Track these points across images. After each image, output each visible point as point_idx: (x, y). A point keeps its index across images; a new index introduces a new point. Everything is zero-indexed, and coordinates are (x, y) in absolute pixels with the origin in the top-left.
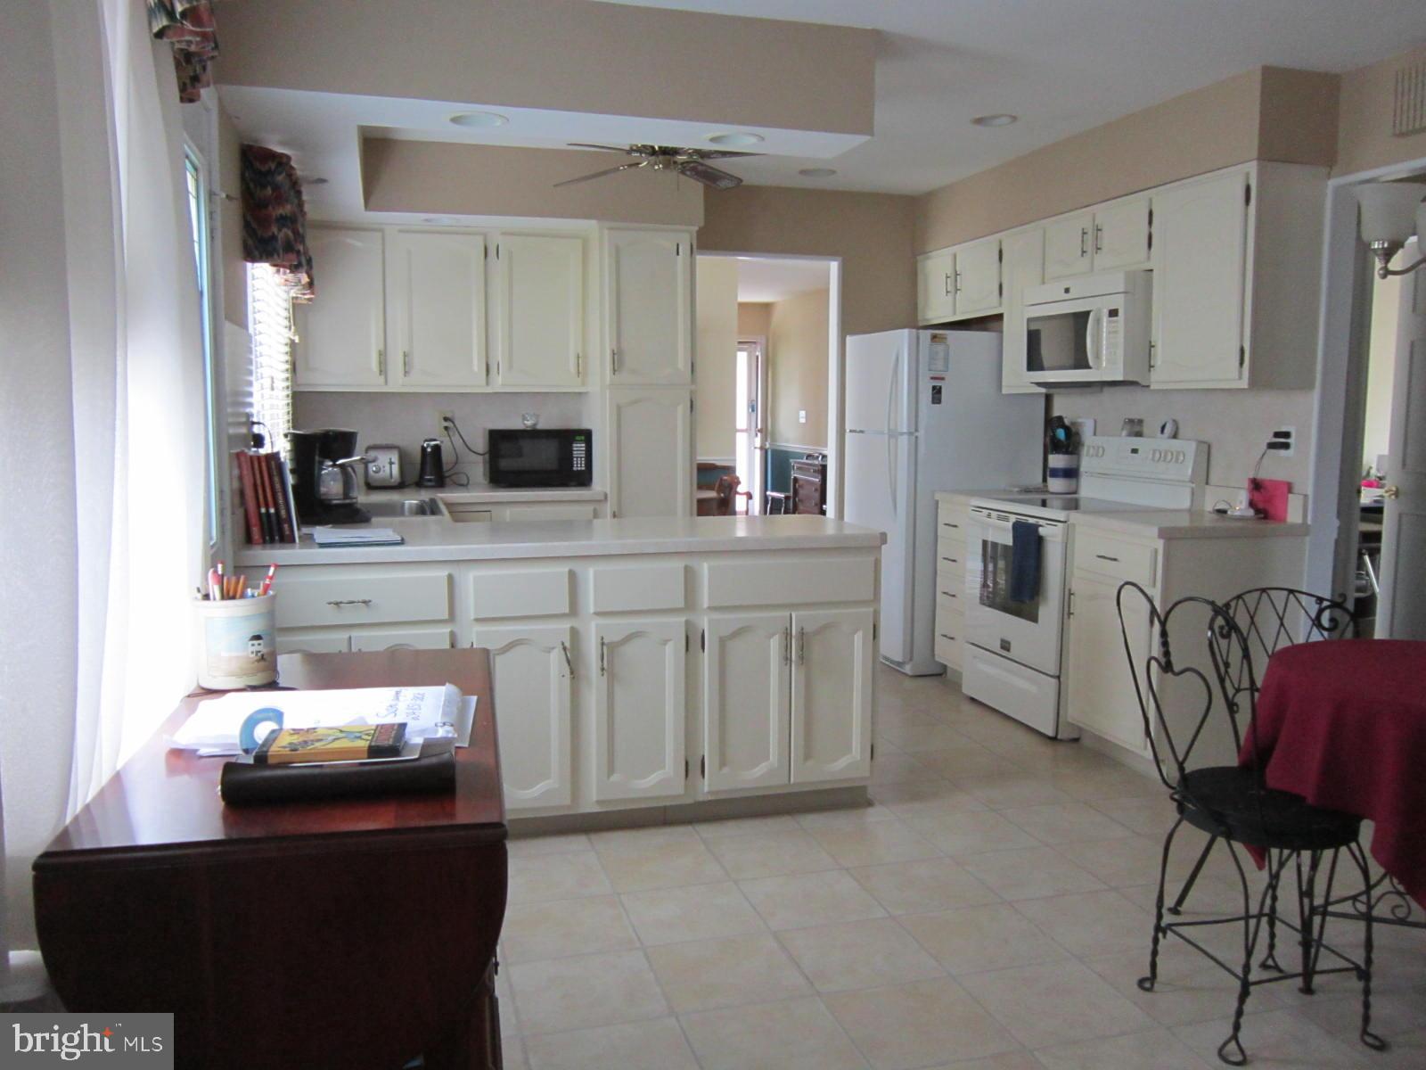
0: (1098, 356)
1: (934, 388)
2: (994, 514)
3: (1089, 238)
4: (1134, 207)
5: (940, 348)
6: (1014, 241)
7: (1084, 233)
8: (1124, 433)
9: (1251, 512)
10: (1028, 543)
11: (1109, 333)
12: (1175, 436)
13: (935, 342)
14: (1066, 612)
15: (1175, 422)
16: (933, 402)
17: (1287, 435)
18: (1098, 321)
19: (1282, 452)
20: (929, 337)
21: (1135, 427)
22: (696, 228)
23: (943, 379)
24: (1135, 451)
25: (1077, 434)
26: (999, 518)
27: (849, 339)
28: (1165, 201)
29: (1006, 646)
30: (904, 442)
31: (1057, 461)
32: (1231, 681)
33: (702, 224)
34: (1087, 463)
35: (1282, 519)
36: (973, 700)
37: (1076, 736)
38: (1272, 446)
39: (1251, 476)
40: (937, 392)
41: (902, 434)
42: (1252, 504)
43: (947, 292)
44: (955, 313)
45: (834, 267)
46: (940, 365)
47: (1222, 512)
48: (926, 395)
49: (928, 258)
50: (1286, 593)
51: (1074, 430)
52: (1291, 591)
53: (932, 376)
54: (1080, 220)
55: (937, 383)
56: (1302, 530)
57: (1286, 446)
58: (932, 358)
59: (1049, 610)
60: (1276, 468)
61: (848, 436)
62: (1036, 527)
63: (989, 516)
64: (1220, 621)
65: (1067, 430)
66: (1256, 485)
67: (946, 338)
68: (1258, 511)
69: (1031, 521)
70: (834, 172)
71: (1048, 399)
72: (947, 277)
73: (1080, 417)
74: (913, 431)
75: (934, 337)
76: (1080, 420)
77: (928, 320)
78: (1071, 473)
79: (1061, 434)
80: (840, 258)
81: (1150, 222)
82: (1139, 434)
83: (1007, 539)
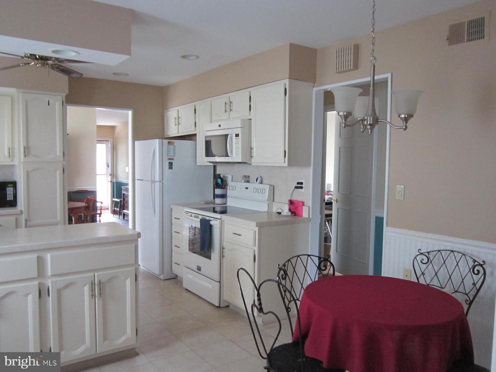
0: (232, 152)
1: (169, 163)
2: (193, 215)
3: (228, 106)
4: (244, 94)
5: (171, 147)
6: (201, 106)
7: (226, 104)
8: (243, 181)
9: (290, 213)
10: (206, 226)
11: (236, 143)
12: (261, 183)
13: (170, 144)
14: (222, 256)
15: (261, 177)
16: (169, 169)
17: (302, 183)
18: (231, 138)
19: (300, 190)
20: (167, 143)
21: (247, 179)
22: (65, 94)
23: (173, 159)
24: (247, 188)
25: (226, 181)
26: (195, 217)
27: (136, 142)
28: (255, 92)
29: (199, 269)
30: (157, 185)
31: (218, 191)
32: (287, 298)
33: (67, 92)
34: (229, 193)
35: (302, 216)
36: (187, 290)
37: (228, 305)
38: (296, 188)
39: (289, 199)
40: (171, 165)
41: (157, 182)
42: (290, 210)
43: (175, 124)
44: (178, 133)
45: (130, 113)
46: (172, 153)
47: (280, 213)
48: (166, 166)
49: (168, 111)
50: (307, 256)
51: (224, 179)
52: (309, 256)
53: (169, 158)
54: (224, 98)
55: (171, 161)
56: (308, 220)
57: (302, 188)
58: (168, 151)
59: (215, 254)
60: (298, 196)
61: (136, 181)
62: (209, 221)
63: (191, 216)
64: (282, 272)
65: (222, 179)
66: (291, 202)
67: (174, 143)
68: (292, 213)
69: (208, 218)
70: (128, 75)
71: (215, 167)
72: (175, 119)
73: (227, 174)
74: (162, 181)
75: (169, 143)
76: (227, 176)
77: (169, 135)
78: (224, 196)
79: (219, 181)
80: (133, 110)
81: (250, 101)
82: (248, 182)
83: (198, 226)
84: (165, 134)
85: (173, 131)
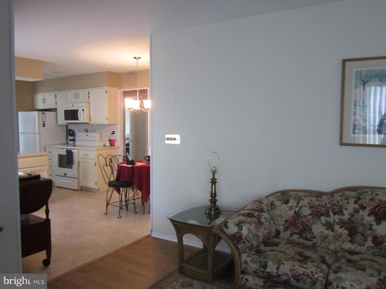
0: (80, 118)
2: (61, 149)
3: (77, 96)
4: (86, 91)
5: (44, 115)
6: (59, 94)
7: (75, 94)
8: (84, 132)
9: (110, 145)
10: (70, 153)
11: (82, 114)
12: (95, 132)
14: (79, 166)
15: (94, 130)
16: (43, 127)
17: (114, 132)
18: (80, 112)
19: (114, 135)
20: (41, 113)
21: (86, 131)
24: (87, 135)
25: (74, 132)
26: (62, 149)
28: (92, 91)
29: (65, 174)
30: (37, 135)
31: (70, 138)
34: (77, 138)
35: (114, 146)
36: (58, 187)
37: (81, 189)
38: (112, 134)
39: (109, 139)
40: (44, 125)
41: (37, 133)
42: (110, 144)
43: (42, 103)
44: (45, 107)
46: (44, 119)
47: (105, 145)
48: (42, 125)
49: (37, 95)
50: (119, 156)
51: (73, 131)
52: (120, 155)
53: (43, 121)
54: (75, 92)
55: (44, 123)
56: (118, 148)
57: (114, 134)
58: (43, 117)
59: (75, 166)
60: (113, 137)
61: (20, 134)
62: (71, 150)
63: (59, 149)
64: (110, 160)
65: (72, 132)
66: (110, 140)
67: (45, 113)
68: (111, 145)
69: (69, 149)
71: (67, 125)
72: (42, 100)
74: (39, 133)
75: (43, 113)
76: (74, 130)
77: (37, 108)
78: (74, 140)
79: (71, 132)
81: (89, 94)
82: (87, 132)
83: (65, 153)
84: (35, 107)
85: (40, 106)
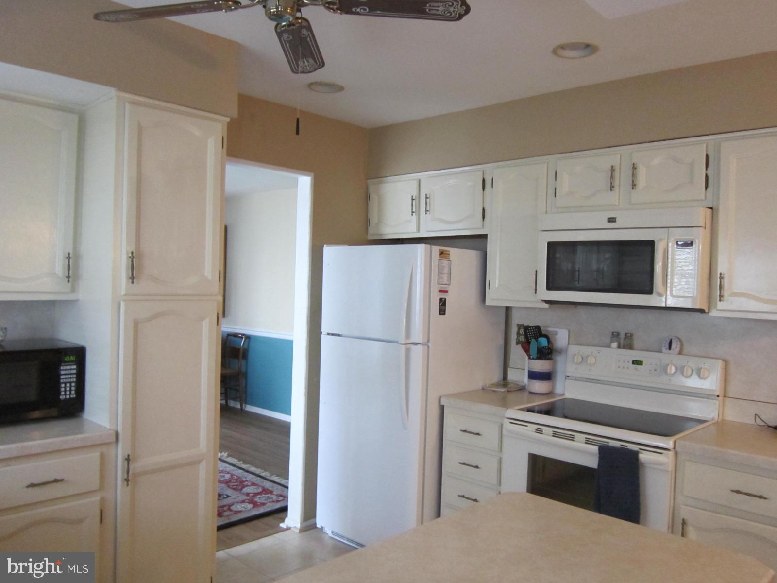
1: (441, 299)
2: (545, 429)
5: (445, 263)
7: (614, 170)
13: (442, 257)
16: (440, 314)
18: (665, 252)
20: (438, 253)
21: (625, 341)
22: (228, 120)
23: (446, 292)
24: (637, 363)
27: (329, 252)
30: (418, 353)
31: (540, 366)
40: (443, 303)
43: (413, 212)
44: (419, 231)
45: (305, 182)
48: (436, 307)
49: (381, 183)
53: (440, 289)
55: (443, 296)
58: (440, 273)
61: (325, 340)
63: (539, 431)
67: (449, 254)
71: (508, 309)
72: (413, 199)
74: (426, 343)
75: (442, 253)
76: (549, 329)
78: (550, 377)
79: (544, 342)
80: (313, 174)
81: (707, 166)
82: (633, 347)
84: (372, 232)
85: (399, 226)
